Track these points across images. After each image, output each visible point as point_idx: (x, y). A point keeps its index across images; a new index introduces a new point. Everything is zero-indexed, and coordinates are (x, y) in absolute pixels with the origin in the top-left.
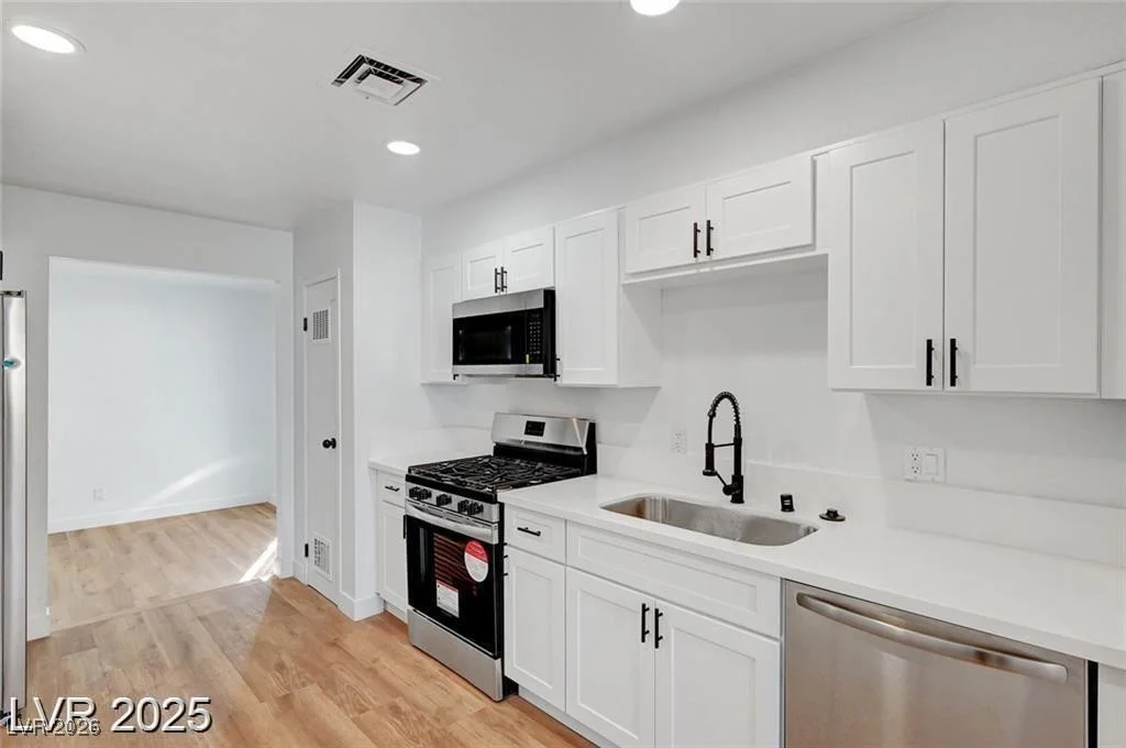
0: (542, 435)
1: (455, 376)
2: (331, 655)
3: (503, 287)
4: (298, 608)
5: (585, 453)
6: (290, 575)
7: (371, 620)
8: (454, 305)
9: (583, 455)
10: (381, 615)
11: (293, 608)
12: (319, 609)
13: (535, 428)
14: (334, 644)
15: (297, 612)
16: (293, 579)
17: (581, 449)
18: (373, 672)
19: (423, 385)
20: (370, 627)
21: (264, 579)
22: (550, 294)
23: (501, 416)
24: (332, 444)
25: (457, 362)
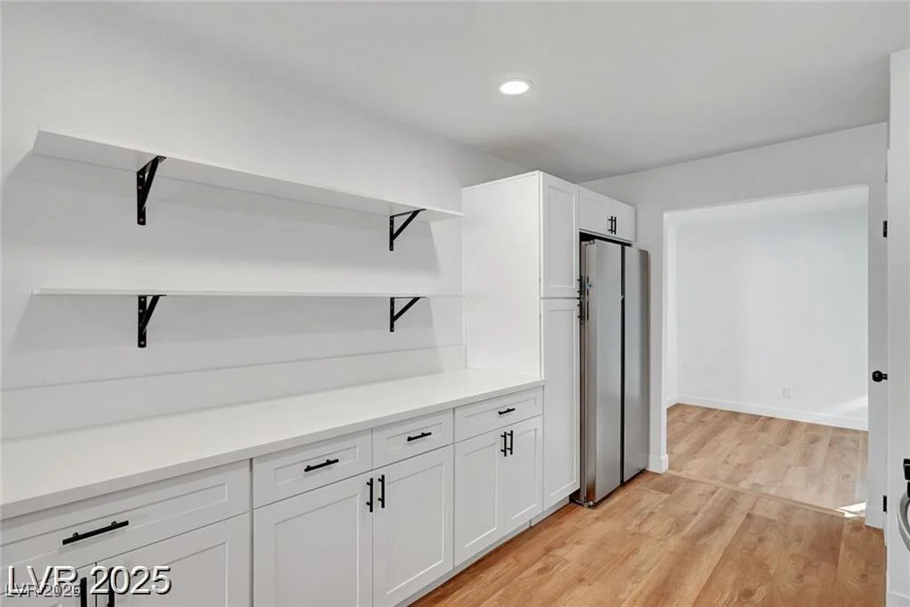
6: (877, 526)
16: (878, 532)
21: (847, 515)
24: (885, 378)
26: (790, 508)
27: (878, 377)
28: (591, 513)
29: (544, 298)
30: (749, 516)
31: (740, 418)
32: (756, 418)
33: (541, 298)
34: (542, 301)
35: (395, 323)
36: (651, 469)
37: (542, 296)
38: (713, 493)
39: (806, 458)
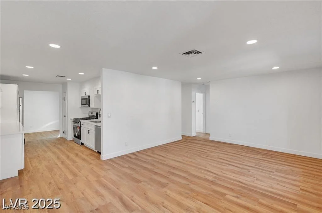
0: (92, 114)
1: (82, 106)
3: (86, 95)
8: (81, 97)
16: (62, 137)
21: (58, 137)
22: (89, 96)
23: (89, 112)
24: (66, 116)
25: (82, 104)
27: (65, 116)
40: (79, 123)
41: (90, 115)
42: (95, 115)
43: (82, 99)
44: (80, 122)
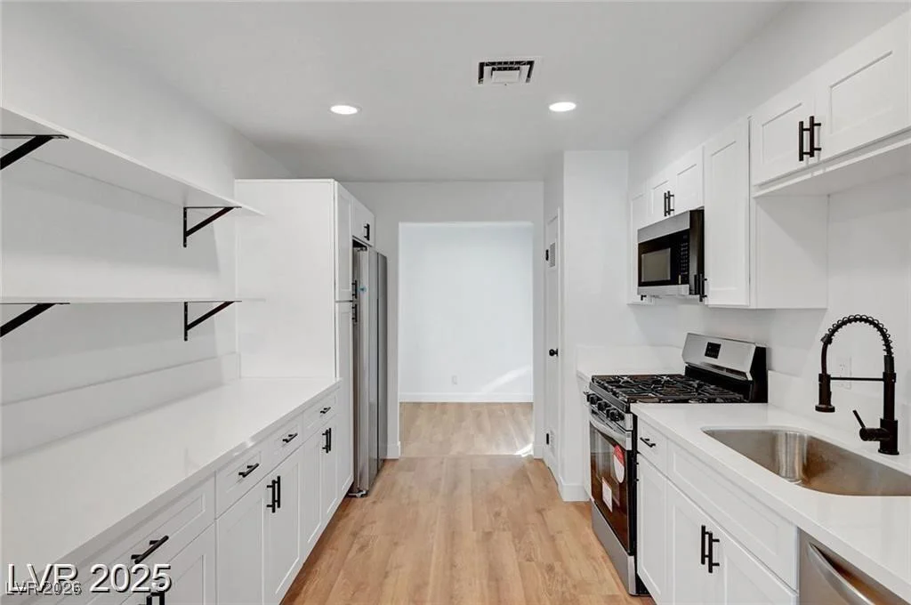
0: (716, 357)
1: (642, 296)
2: (533, 517)
3: (670, 210)
4: (532, 481)
5: (750, 378)
6: (540, 457)
7: (576, 505)
8: (639, 231)
9: (747, 381)
10: (586, 503)
11: (529, 480)
12: (545, 486)
13: (713, 350)
14: (540, 512)
15: (530, 483)
16: (541, 460)
17: (744, 374)
18: (553, 539)
19: (628, 305)
20: (572, 509)
21: (523, 456)
22: (697, 216)
23: (691, 337)
24: (556, 353)
25: (641, 284)
26: (494, 460)
27: (552, 353)
28: (365, 501)
29: (340, 302)
30: (472, 471)
31: (423, 406)
32: (434, 405)
33: (336, 302)
34: (337, 304)
35: (189, 332)
36: (389, 457)
37: (337, 299)
38: (442, 463)
39: (480, 428)
40: (623, 418)
41: (702, 360)
42: (745, 366)
43: (646, 248)
44: (628, 417)
